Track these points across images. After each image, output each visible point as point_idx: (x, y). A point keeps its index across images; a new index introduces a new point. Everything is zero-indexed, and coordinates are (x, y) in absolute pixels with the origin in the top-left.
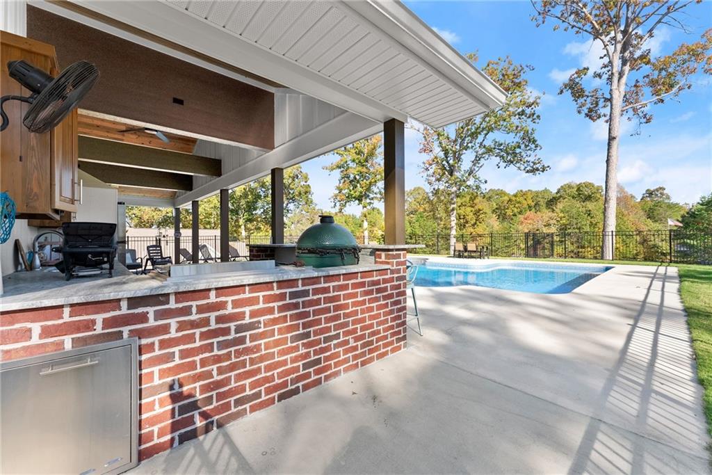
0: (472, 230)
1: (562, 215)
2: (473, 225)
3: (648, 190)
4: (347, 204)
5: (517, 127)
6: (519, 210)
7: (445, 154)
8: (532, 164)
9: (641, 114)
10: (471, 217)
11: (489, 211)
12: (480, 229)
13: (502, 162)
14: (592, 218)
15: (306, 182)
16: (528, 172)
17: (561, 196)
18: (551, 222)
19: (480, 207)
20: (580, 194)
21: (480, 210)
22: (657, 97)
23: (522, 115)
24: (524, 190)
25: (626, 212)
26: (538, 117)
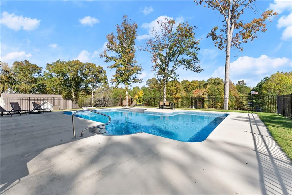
0: (175, 96)
1: (209, 90)
2: (175, 94)
3: (238, 81)
4: (119, 84)
5: (191, 53)
6: (193, 88)
7: (162, 63)
8: (196, 68)
9: (238, 47)
10: (175, 91)
11: (182, 88)
12: (178, 96)
13: (185, 68)
14: (220, 91)
15: (105, 74)
16: (195, 71)
17: (208, 83)
18: (205, 93)
19: (178, 87)
20: (215, 82)
21: (178, 88)
22: (245, 40)
23: (193, 47)
24: (195, 80)
25: (231, 90)
26: (199, 48)
